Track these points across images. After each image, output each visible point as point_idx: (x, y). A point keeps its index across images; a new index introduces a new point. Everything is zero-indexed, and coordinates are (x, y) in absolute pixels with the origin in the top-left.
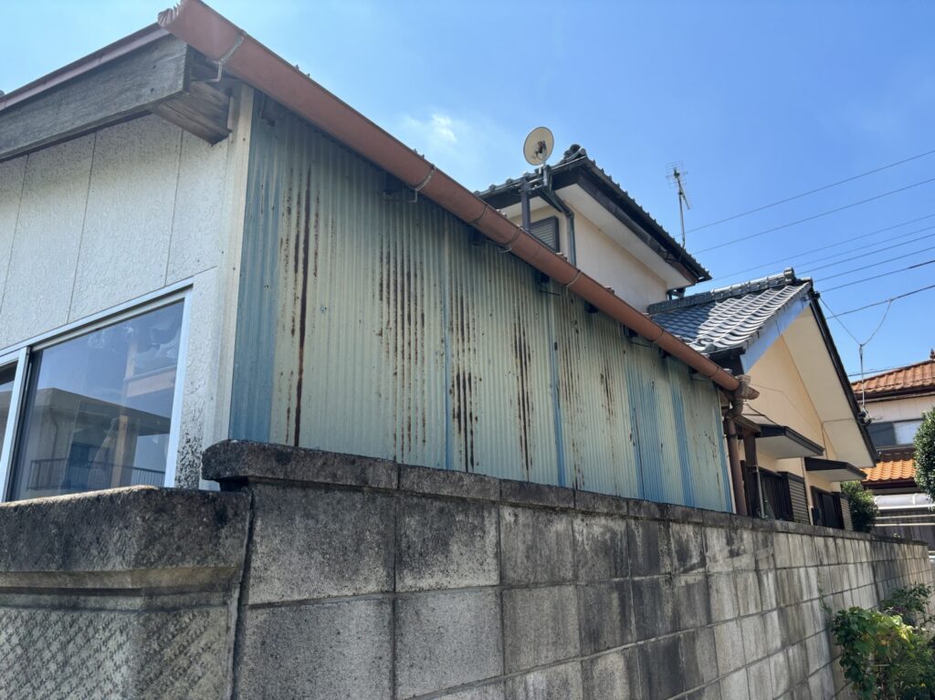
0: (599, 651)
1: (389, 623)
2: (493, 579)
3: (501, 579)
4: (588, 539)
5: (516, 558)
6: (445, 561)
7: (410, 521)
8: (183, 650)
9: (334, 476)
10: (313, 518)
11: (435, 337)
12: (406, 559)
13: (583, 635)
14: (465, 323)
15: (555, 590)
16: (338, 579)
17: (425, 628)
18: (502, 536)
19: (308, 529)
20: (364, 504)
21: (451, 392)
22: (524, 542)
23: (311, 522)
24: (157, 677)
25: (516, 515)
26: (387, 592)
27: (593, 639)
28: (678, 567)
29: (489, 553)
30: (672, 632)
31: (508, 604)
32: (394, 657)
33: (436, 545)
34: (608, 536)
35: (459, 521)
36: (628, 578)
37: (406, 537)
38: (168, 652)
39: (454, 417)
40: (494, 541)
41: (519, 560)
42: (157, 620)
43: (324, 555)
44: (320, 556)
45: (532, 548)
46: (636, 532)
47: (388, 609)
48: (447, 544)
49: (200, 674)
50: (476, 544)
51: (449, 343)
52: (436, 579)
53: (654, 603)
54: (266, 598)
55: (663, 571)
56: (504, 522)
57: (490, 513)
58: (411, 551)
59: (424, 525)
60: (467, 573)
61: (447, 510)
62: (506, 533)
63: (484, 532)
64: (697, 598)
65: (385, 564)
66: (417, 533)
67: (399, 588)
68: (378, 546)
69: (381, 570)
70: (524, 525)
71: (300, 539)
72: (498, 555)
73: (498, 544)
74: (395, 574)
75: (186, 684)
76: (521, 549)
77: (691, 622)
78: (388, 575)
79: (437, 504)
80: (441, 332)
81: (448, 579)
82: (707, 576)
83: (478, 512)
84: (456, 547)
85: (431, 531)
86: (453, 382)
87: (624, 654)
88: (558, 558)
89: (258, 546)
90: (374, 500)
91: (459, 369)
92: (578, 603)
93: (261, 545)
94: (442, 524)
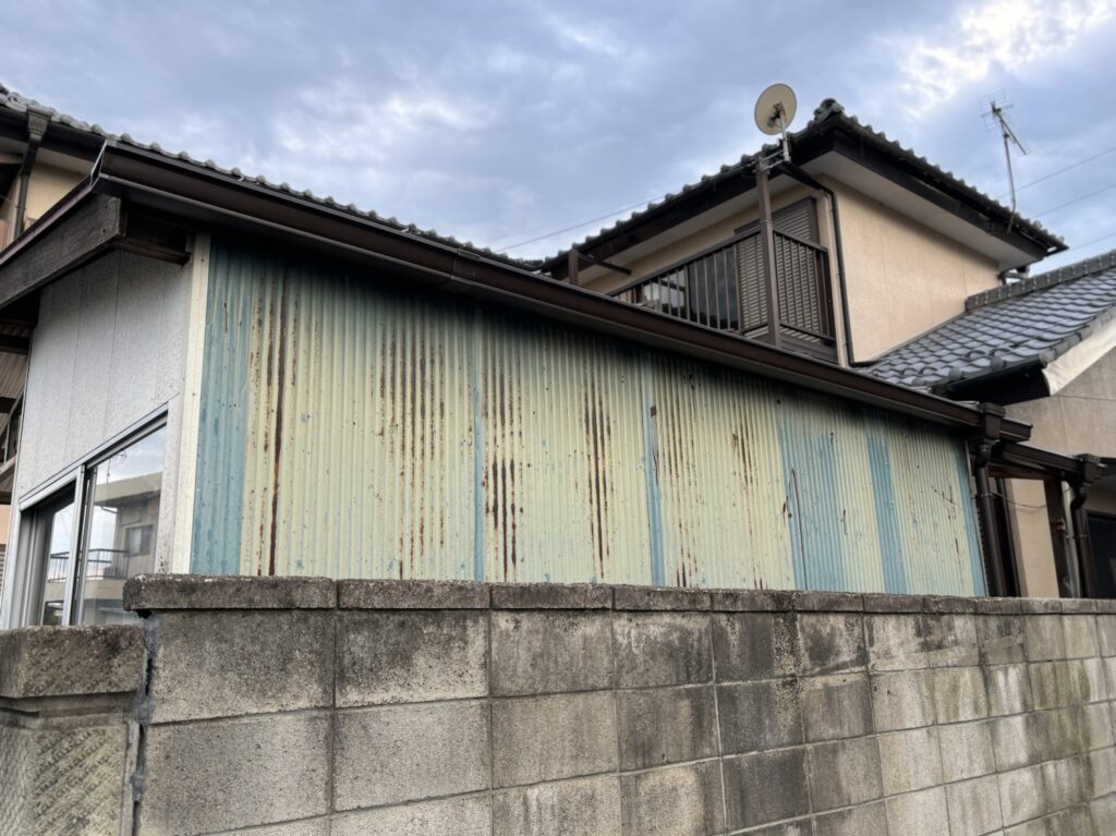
0: (652, 766)
1: (326, 737)
2: (480, 689)
3: (490, 690)
4: (638, 641)
5: (515, 666)
6: (405, 675)
7: (356, 638)
8: (78, 762)
9: (251, 601)
10: (226, 641)
11: (462, 426)
12: (350, 674)
13: (624, 747)
14: (507, 403)
15: (580, 699)
16: (258, 697)
17: (375, 741)
18: (494, 645)
19: (220, 653)
20: (291, 625)
21: (483, 484)
22: (529, 649)
23: (224, 646)
24: (52, 784)
25: (517, 622)
26: (324, 708)
27: (641, 752)
28: (809, 666)
29: (472, 663)
30: (790, 744)
31: (501, 716)
32: (333, 770)
33: (394, 659)
34: (675, 636)
35: (428, 634)
36: (711, 683)
37: (350, 653)
38: (63, 764)
39: (487, 511)
40: (481, 650)
41: (520, 670)
42: (50, 738)
43: (240, 675)
44: (236, 677)
45: (541, 655)
46: (729, 629)
47: (324, 725)
48: (409, 658)
49: (97, 783)
50: (453, 655)
51: (482, 430)
52: (392, 693)
53: (759, 711)
54: (170, 717)
55: (779, 672)
56: (498, 630)
57: (476, 622)
58: (357, 667)
59: (375, 641)
60: (439, 686)
61: (410, 623)
62: (500, 642)
63: (466, 643)
64: (846, 703)
65: (321, 680)
66: (366, 649)
67: (340, 702)
68: (312, 664)
69: (315, 687)
70: (530, 632)
71: (212, 663)
72: (486, 665)
73: (488, 653)
74: (334, 691)
75: (83, 792)
76: (523, 658)
77: (831, 732)
78: (325, 691)
79: (397, 618)
80: (470, 421)
81: (411, 692)
82: (870, 677)
83: (456, 622)
84: (422, 660)
85: (385, 647)
86: (487, 473)
87: (697, 769)
88: (585, 664)
89: (161, 671)
90: (306, 620)
91: (495, 457)
92: (618, 714)
93: (164, 670)
94: (402, 638)
